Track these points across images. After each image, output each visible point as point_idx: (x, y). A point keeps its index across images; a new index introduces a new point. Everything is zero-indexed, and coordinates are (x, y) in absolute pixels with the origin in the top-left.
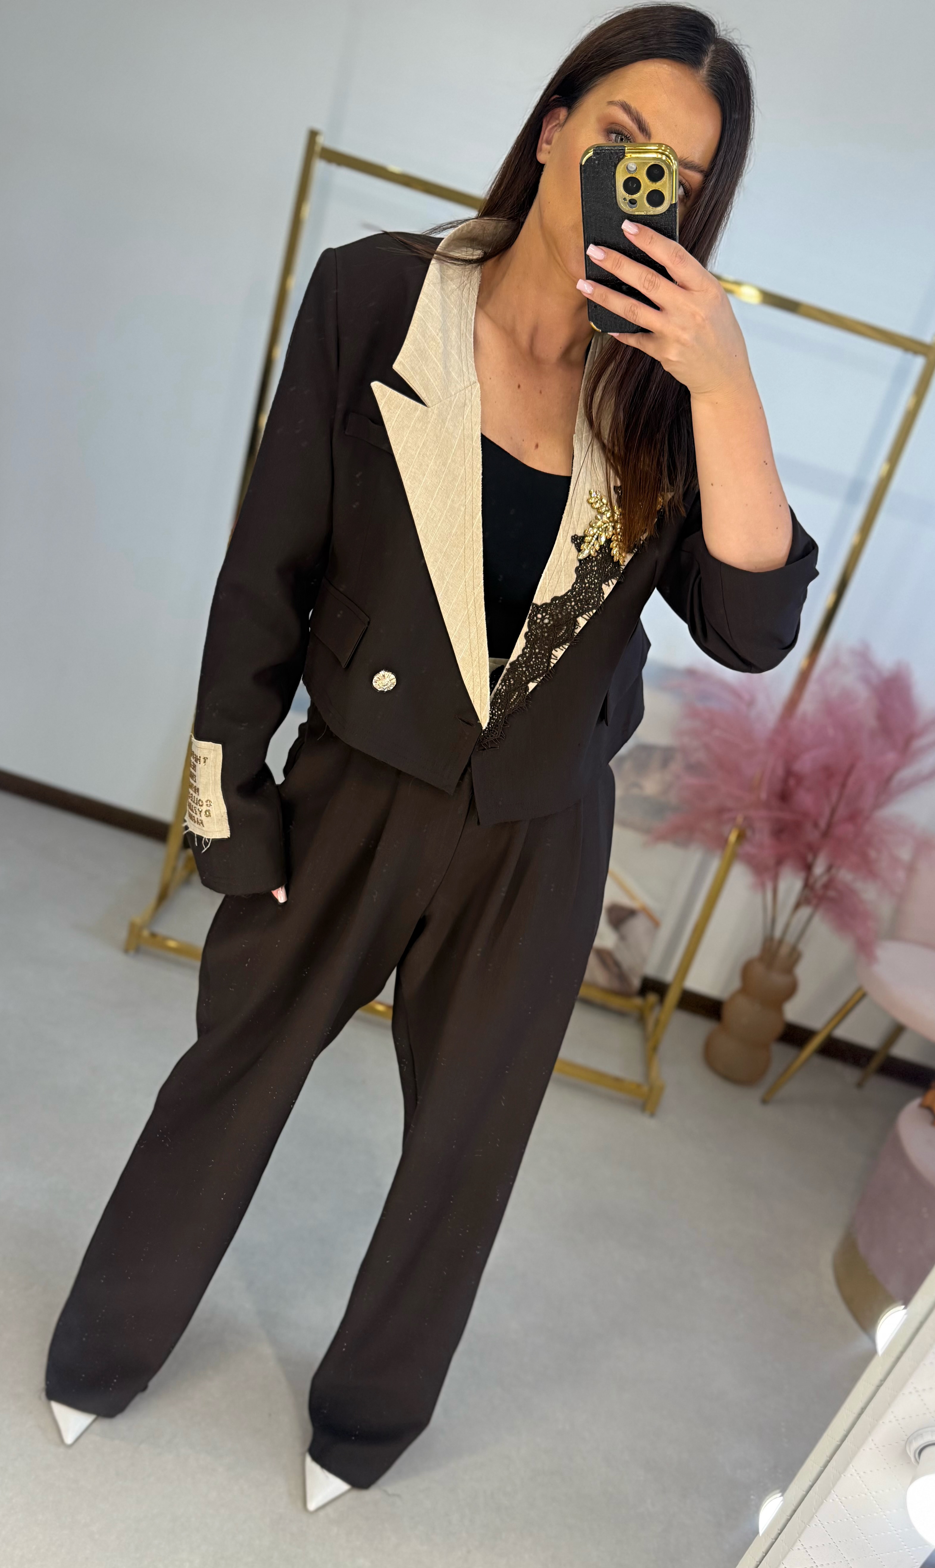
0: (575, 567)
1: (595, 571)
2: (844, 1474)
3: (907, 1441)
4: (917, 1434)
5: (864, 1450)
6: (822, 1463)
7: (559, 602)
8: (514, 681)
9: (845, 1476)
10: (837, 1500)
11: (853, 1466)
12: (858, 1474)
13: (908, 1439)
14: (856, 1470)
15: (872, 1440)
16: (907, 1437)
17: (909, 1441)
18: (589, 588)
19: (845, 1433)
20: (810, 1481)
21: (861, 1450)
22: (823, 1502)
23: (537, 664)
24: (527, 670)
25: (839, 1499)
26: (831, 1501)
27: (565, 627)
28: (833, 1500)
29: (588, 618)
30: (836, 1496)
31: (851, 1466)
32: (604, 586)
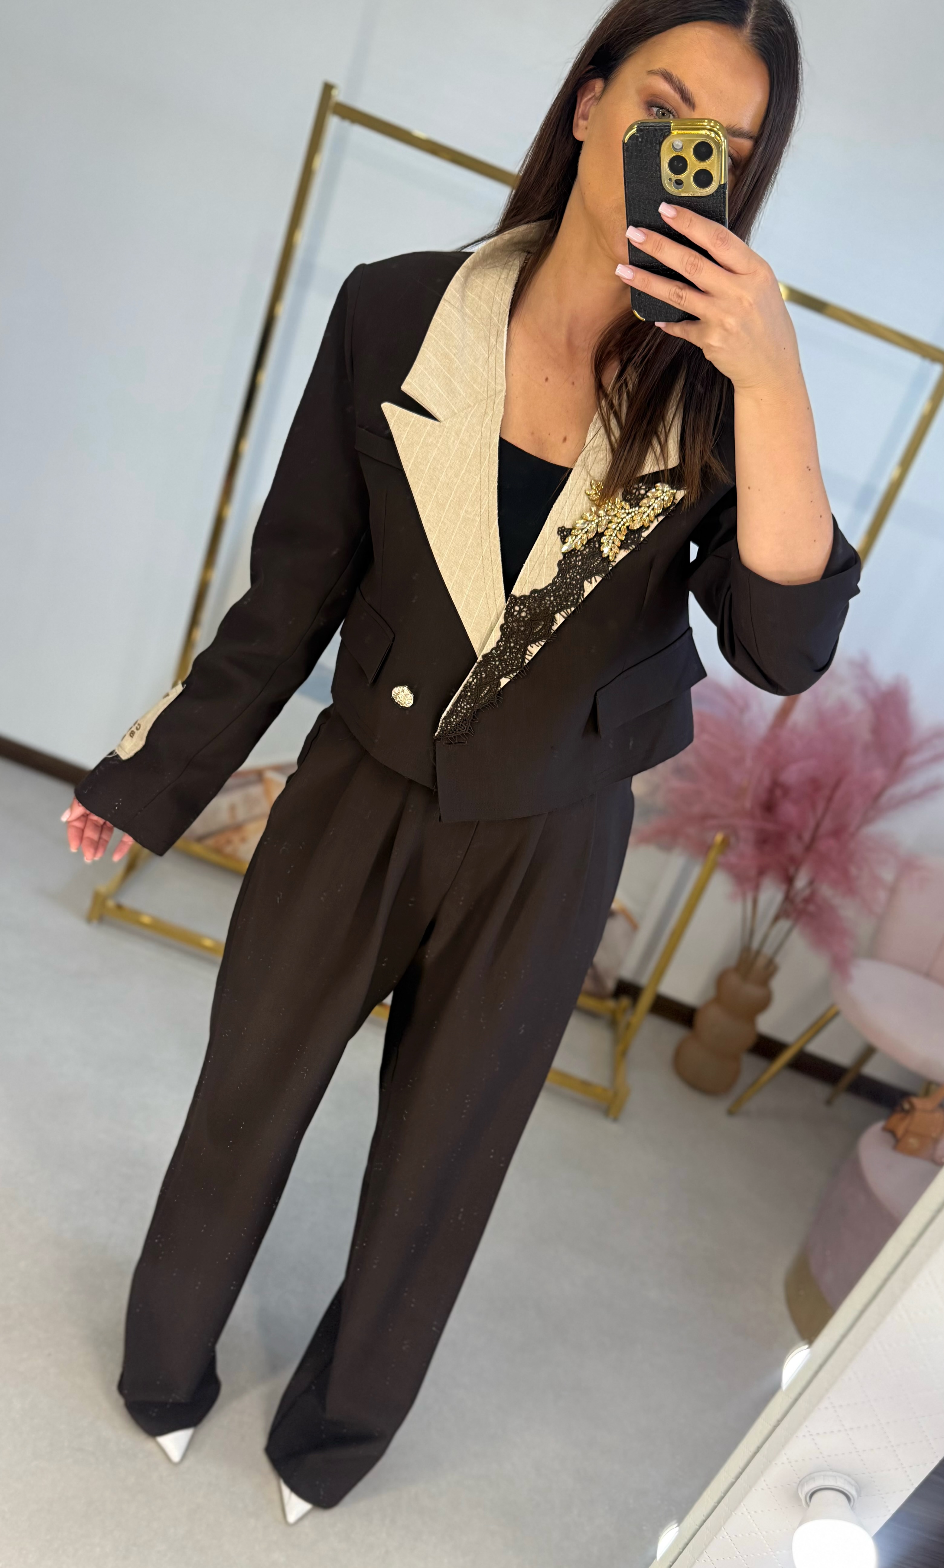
0: (558, 560)
1: (579, 566)
2: (735, 1512)
3: (799, 1484)
4: (810, 1477)
5: (756, 1490)
6: (716, 1499)
7: (538, 595)
8: (486, 675)
9: (735, 1514)
10: (727, 1537)
11: (744, 1505)
12: (749, 1513)
13: (800, 1481)
14: (747, 1510)
15: (764, 1481)
16: (800, 1480)
17: (801, 1483)
18: (570, 584)
19: (740, 1470)
20: (704, 1516)
21: (753, 1489)
22: (713, 1538)
23: (511, 659)
24: (500, 664)
25: (730, 1537)
26: (721, 1538)
27: (543, 623)
28: (723, 1537)
29: (565, 615)
30: (726, 1534)
31: (742, 1504)
32: (586, 583)
